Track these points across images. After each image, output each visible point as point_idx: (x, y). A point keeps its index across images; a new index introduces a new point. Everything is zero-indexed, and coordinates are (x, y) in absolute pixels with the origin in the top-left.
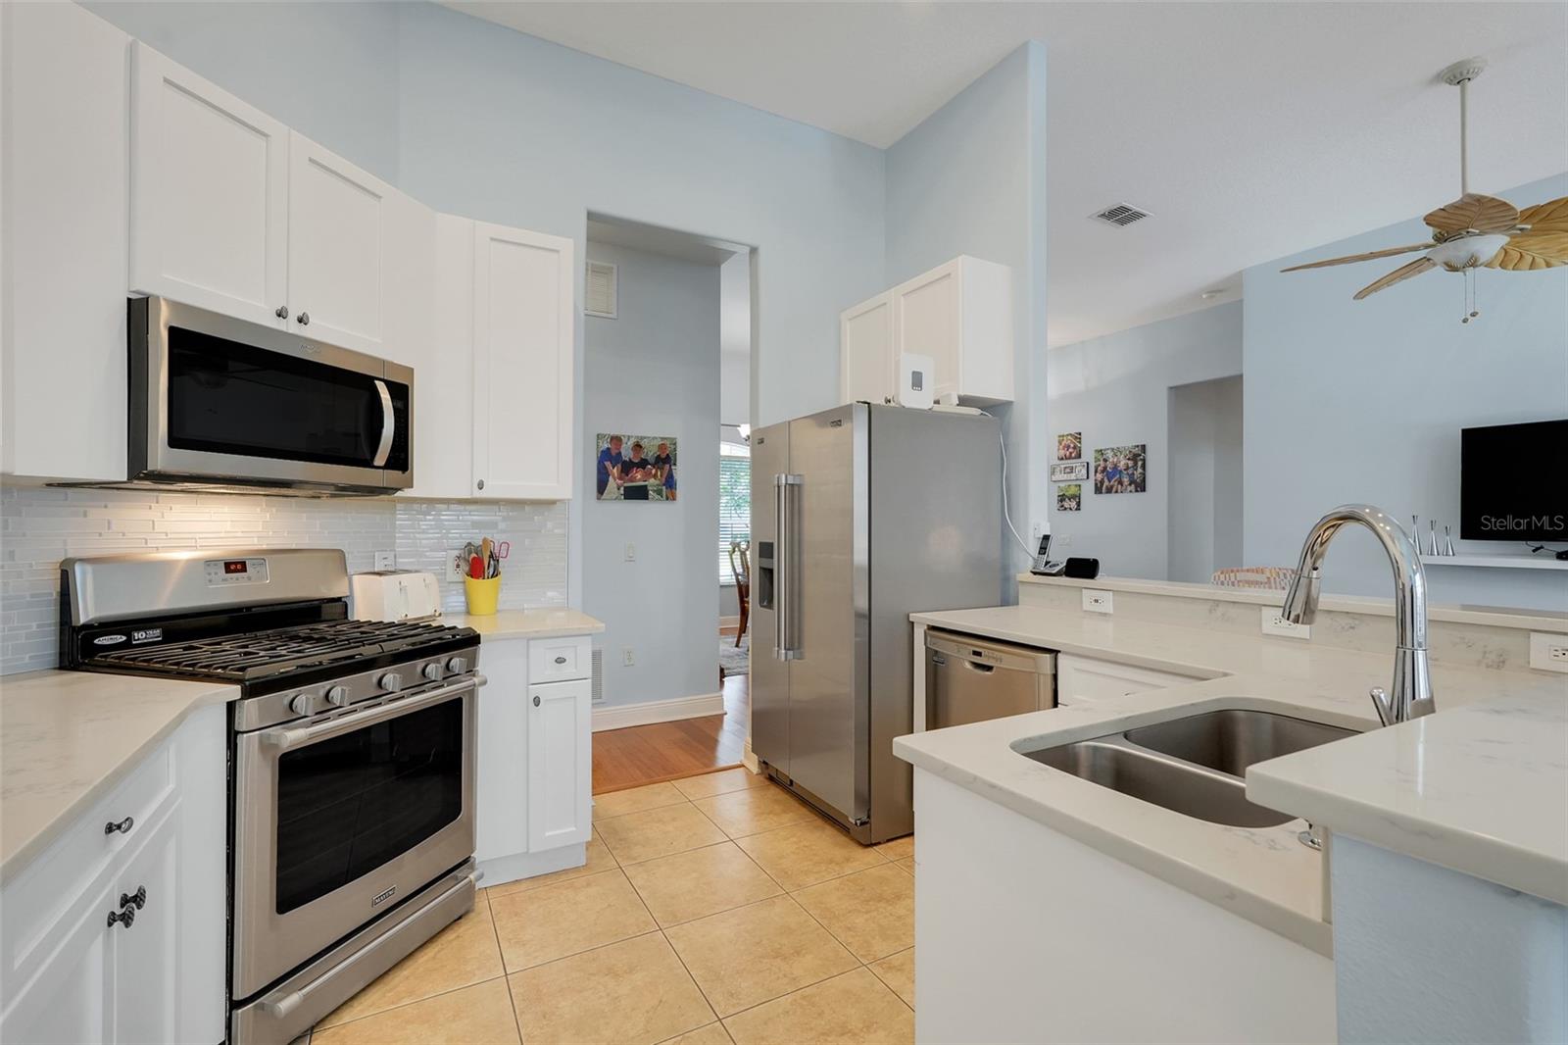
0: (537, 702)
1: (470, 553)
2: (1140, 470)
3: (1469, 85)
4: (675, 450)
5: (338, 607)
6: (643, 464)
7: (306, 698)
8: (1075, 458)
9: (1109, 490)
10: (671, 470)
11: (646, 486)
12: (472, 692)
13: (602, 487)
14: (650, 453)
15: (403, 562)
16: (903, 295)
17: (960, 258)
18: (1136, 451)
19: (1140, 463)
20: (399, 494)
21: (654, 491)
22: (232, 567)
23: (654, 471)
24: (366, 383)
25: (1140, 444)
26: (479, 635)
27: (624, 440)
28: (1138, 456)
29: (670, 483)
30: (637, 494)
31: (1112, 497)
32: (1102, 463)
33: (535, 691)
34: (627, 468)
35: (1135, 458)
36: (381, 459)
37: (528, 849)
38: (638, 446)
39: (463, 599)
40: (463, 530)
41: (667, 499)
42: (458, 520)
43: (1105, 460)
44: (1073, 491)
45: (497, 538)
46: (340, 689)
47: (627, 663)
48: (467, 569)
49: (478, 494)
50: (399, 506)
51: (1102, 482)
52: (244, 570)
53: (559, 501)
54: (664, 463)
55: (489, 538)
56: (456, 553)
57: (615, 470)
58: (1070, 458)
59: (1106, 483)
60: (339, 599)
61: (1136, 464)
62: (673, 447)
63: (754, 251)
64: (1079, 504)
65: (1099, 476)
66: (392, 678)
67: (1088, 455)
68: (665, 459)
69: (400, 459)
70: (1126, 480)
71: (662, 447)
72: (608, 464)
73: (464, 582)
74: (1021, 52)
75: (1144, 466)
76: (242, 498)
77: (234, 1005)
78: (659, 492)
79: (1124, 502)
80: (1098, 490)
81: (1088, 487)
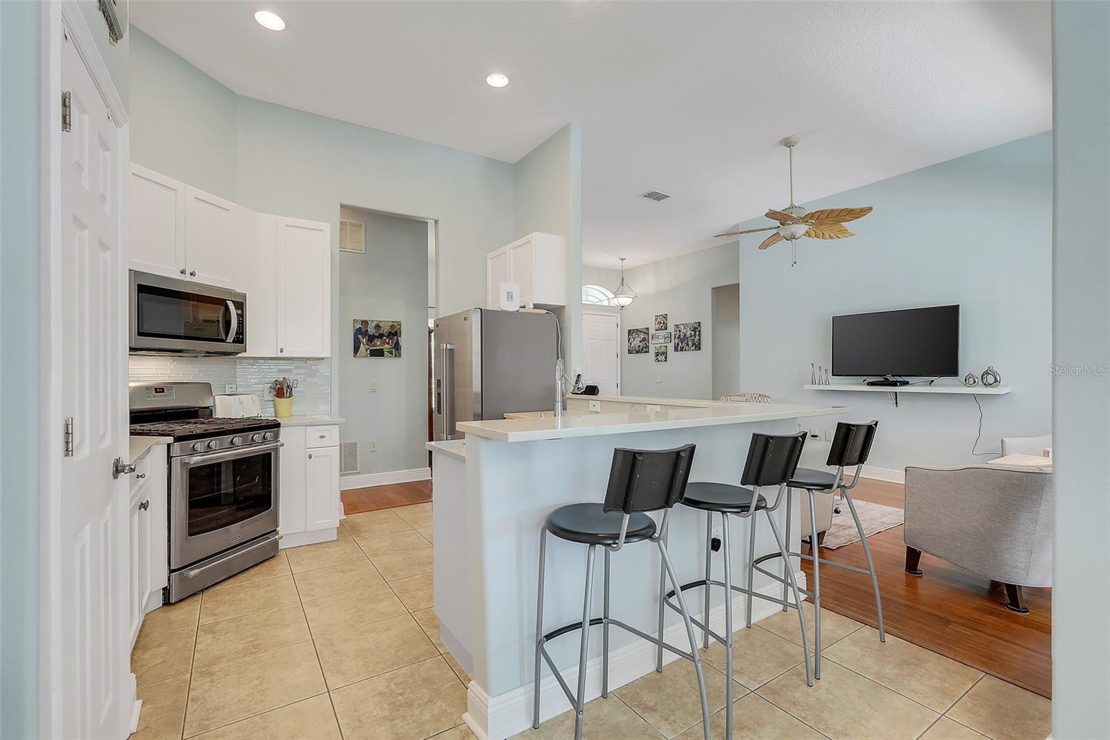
0: (310, 457)
1: (276, 385)
2: (697, 337)
3: (793, 148)
4: (400, 328)
5: (208, 412)
6: (381, 336)
7: (200, 445)
8: (664, 330)
9: (682, 350)
10: (397, 339)
11: (383, 349)
12: (276, 449)
13: (356, 349)
14: (385, 329)
15: (240, 390)
16: (513, 249)
17: (534, 234)
18: (695, 325)
19: (698, 333)
20: (239, 355)
21: (387, 352)
22: (158, 390)
23: (387, 340)
24: (222, 302)
25: (697, 321)
26: (280, 423)
27: (370, 323)
28: (697, 328)
29: (397, 347)
30: (378, 353)
31: (684, 352)
32: (678, 332)
33: (309, 451)
34: (371, 339)
35: (695, 330)
36: (230, 339)
37: (306, 528)
38: (378, 327)
39: (273, 409)
40: (273, 374)
41: (396, 356)
42: (270, 368)
43: (680, 331)
44: (663, 349)
45: (291, 377)
46: (214, 443)
47: (372, 450)
48: (275, 394)
49: (280, 355)
50: (238, 361)
51: (678, 344)
52: (163, 392)
53: (326, 358)
54: (394, 336)
55: (287, 377)
56: (270, 385)
57: (364, 340)
58: (661, 329)
59: (680, 345)
60: (208, 407)
61: (695, 333)
62: (399, 327)
63: (436, 222)
64: (666, 358)
65: (677, 341)
66: (237, 440)
67: (671, 329)
68: (394, 333)
69: (240, 339)
70: (690, 343)
71: (392, 327)
72: (360, 336)
73: (273, 401)
74: (565, 130)
75: (699, 335)
76: (160, 357)
77: (171, 571)
78: (391, 353)
79: (689, 355)
80: (676, 349)
81: (671, 347)
